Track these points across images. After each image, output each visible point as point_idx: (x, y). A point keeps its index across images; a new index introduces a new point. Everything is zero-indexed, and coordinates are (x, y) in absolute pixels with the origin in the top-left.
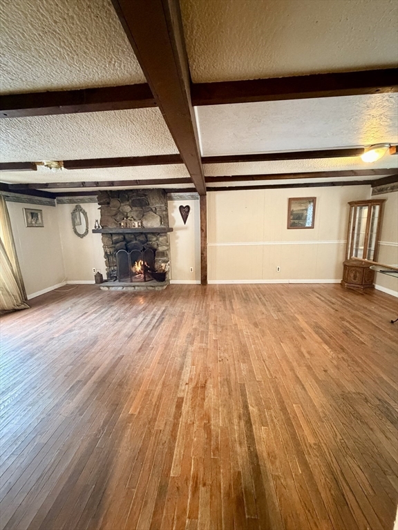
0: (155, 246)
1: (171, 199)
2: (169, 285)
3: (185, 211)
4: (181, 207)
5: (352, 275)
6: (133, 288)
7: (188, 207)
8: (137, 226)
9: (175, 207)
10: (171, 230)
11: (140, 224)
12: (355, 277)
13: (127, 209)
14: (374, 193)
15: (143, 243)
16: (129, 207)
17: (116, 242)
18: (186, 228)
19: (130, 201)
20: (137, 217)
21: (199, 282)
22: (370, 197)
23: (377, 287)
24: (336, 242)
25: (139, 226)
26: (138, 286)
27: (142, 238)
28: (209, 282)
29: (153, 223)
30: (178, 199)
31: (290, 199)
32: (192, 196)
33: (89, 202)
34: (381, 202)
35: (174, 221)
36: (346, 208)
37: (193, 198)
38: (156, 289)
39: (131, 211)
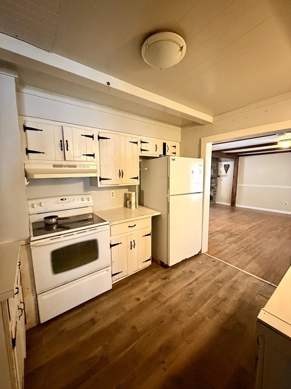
1: (221, 161)
2: (215, 203)
3: (227, 167)
4: (225, 165)
7: (229, 165)
9: (222, 165)
10: (219, 176)
18: (227, 176)
21: (230, 204)
28: (237, 205)
30: (224, 161)
35: (221, 172)
37: (231, 161)
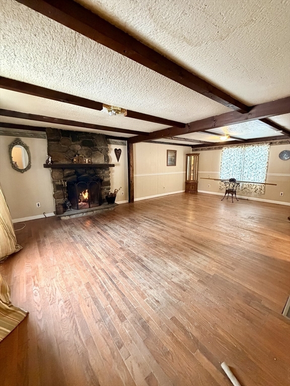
0: (102, 178)
1: (110, 143)
3: (118, 153)
4: (116, 150)
5: (191, 187)
6: (92, 212)
7: (120, 150)
8: (87, 162)
9: (112, 149)
10: (113, 166)
11: (90, 161)
12: (192, 188)
13: (78, 147)
14: (193, 151)
15: (93, 175)
16: (79, 146)
17: (68, 176)
18: (119, 165)
19: (81, 141)
20: (87, 154)
22: (191, 152)
23: (198, 191)
24: (183, 172)
25: (89, 162)
26: (96, 210)
27: (92, 172)
28: (135, 200)
29: (99, 160)
30: (113, 144)
31: (167, 150)
32: (122, 143)
33: (31, 137)
34: (198, 155)
35: (111, 160)
36: (185, 156)
37: (123, 144)
38: (110, 209)
39: (81, 150)
